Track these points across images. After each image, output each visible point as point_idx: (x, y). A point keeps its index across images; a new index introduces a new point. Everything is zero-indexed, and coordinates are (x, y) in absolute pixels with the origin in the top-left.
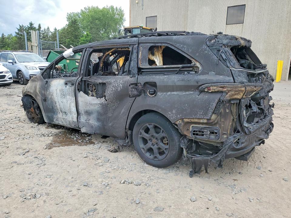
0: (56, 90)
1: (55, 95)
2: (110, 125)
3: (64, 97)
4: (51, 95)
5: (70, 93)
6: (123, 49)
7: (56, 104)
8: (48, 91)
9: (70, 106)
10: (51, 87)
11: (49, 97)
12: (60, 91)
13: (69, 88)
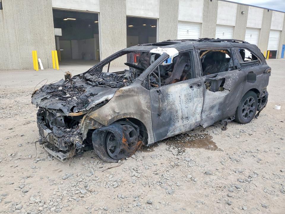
0: (180, 96)
1: (177, 103)
2: (228, 109)
3: (190, 101)
4: (171, 105)
5: (198, 95)
6: (216, 51)
7: (177, 112)
8: (166, 101)
9: (196, 109)
10: (171, 96)
11: (167, 109)
12: (185, 96)
13: (197, 91)
